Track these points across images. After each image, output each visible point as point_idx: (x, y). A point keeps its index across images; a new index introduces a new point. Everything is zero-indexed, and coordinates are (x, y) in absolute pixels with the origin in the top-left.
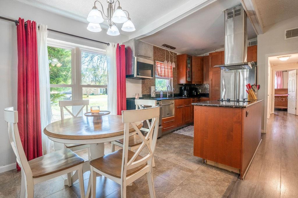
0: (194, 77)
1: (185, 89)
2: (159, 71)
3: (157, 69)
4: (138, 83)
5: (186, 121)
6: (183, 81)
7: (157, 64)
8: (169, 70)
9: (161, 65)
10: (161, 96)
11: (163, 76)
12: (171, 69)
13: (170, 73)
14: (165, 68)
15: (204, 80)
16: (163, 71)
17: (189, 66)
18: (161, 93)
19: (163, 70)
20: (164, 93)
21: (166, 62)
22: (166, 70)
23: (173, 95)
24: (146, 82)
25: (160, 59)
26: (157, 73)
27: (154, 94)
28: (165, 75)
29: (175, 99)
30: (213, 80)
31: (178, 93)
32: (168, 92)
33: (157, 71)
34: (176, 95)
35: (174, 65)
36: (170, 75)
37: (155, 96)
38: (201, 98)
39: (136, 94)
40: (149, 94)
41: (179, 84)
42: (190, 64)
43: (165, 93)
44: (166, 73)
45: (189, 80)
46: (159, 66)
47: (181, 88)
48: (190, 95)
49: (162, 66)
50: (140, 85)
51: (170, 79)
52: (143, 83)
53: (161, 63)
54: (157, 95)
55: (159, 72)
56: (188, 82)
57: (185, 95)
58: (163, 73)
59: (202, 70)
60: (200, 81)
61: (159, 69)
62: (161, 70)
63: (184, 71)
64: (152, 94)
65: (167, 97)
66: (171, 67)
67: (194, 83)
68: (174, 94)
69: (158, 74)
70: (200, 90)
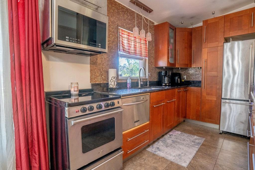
0: (178, 57)
1: (165, 75)
2: (126, 45)
3: (122, 42)
4: (83, 63)
5: (168, 125)
6: (163, 63)
7: (122, 34)
8: (143, 46)
9: (128, 36)
10: (129, 86)
11: (133, 54)
12: (146, 44)
13: (143, 50)
14: (135, 42)
15: (193, 62)
16: (133, 46)
17: (172, 41)
18: (129, 81)
19: (133, 44)
20: (133, 81)
21: (136, 29)
22: (137, 45)
23: (148, 84)
24: (99, 61)
25: (128, 26)
26: (121, 48)
27: (113, 83)
28: (135, 53)
29: (150, 93)
30: (208, 62)
31: (156, 80)
32: (140, 79)
33: (121, 45)
34: (152, 84)
35: (149, 38)
36: (143, 53)
37: (114, 87)
38: (188, 88)
39: (72, 83)
40: (105, 82)
41: (156, 67)
42: (173, 38)
43: (135, 81)
44: (138, 49)
45: (171, 61)
46: (126, 36)
47: (160, 73)
48: (173, 83)
49: (130, 37)
50: (88, 67)
51: (144, 60)
52: (93, 63)
53: (129, 33)
54: (118, 84)
55: (126, 47)
56: (171, 64)
57: (166, 84)
58: (132, 48)
59: (190, 47)
60: (186, 63)
61: (125, 42)
62: (129, 44)
63: (164, 48)
64: (110, 83)
65: (138, 86)
66: (146, 41)
67: (179, 67)
68: (150, 82)
69: (124, 50)
70: (185, 77)
